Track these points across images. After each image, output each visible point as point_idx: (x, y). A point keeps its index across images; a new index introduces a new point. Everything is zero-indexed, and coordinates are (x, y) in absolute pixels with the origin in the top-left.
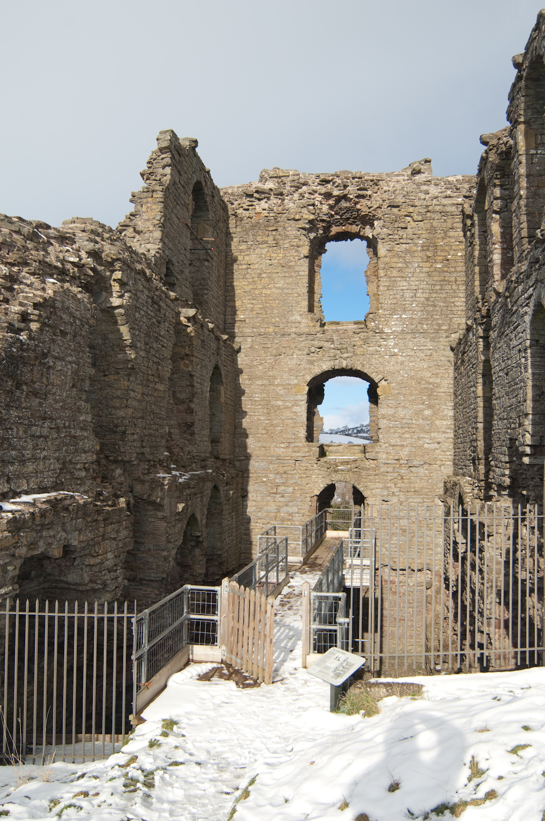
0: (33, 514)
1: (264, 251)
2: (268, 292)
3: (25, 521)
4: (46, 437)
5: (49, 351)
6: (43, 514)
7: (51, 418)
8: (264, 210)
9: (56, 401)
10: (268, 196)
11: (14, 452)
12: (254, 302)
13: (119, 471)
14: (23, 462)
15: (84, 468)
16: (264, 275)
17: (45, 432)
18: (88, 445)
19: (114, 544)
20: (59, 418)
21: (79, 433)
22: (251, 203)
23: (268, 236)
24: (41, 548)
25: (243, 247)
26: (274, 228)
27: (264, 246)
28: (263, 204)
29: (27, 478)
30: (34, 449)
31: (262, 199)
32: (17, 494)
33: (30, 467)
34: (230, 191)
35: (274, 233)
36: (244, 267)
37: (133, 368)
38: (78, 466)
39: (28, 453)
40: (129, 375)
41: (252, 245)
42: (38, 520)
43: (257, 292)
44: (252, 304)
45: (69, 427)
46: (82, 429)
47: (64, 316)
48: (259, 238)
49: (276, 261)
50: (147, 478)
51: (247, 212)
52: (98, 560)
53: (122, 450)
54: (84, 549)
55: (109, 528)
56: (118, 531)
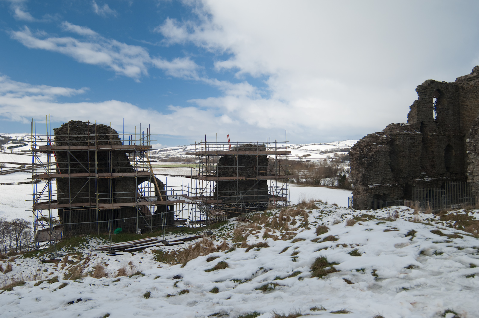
0: (375, 188)
1: (472, 100)
2: (474, 115)
3: (373, 189)
4: (379, 175)
5: (378, 159)
6: (377, 187)
7: (380, 171)
8: (473, 84)
9: (381, 168)
10: (474, 79)
11: (372, 178)
12: (469, 118)
13: (401, 179)
14: (374, 179)
15: (390, 179)
16: (473, 109)
17: (378, 173)
18: (390, 175)
19: (397, 194)
20: (382, 171)
21: (387, 173)
22: (468, 82)
23: (473, 95)
24: (377, 193)
25: (465, 100)
26: (476, 91)
27: (472, 98)
28: (473, 82)
29: (375, 182)
30: (376, 177)
31: (472, 80)
32: (373, 184)
33: (375, 180)
34: (460, 79)
35: (475, 93)
36: (466, 106)
37: (404, 156)
38: (387, 179)
39: (375, 178)
40: (403, 158)
41: (467, 99)
42: (376, 188)
43: (470, 115)
44: (469, 119)
45: (384, 172)
46: (388, 172)
47: (381, 152)
48: (470, 96)
49: (476, 103)
50: (412, 180)
51: (467, 86)
52: (392, 197)
53: (401, 175)
54: (387, 194)
55: (395, 191)
56: (398, 192)
